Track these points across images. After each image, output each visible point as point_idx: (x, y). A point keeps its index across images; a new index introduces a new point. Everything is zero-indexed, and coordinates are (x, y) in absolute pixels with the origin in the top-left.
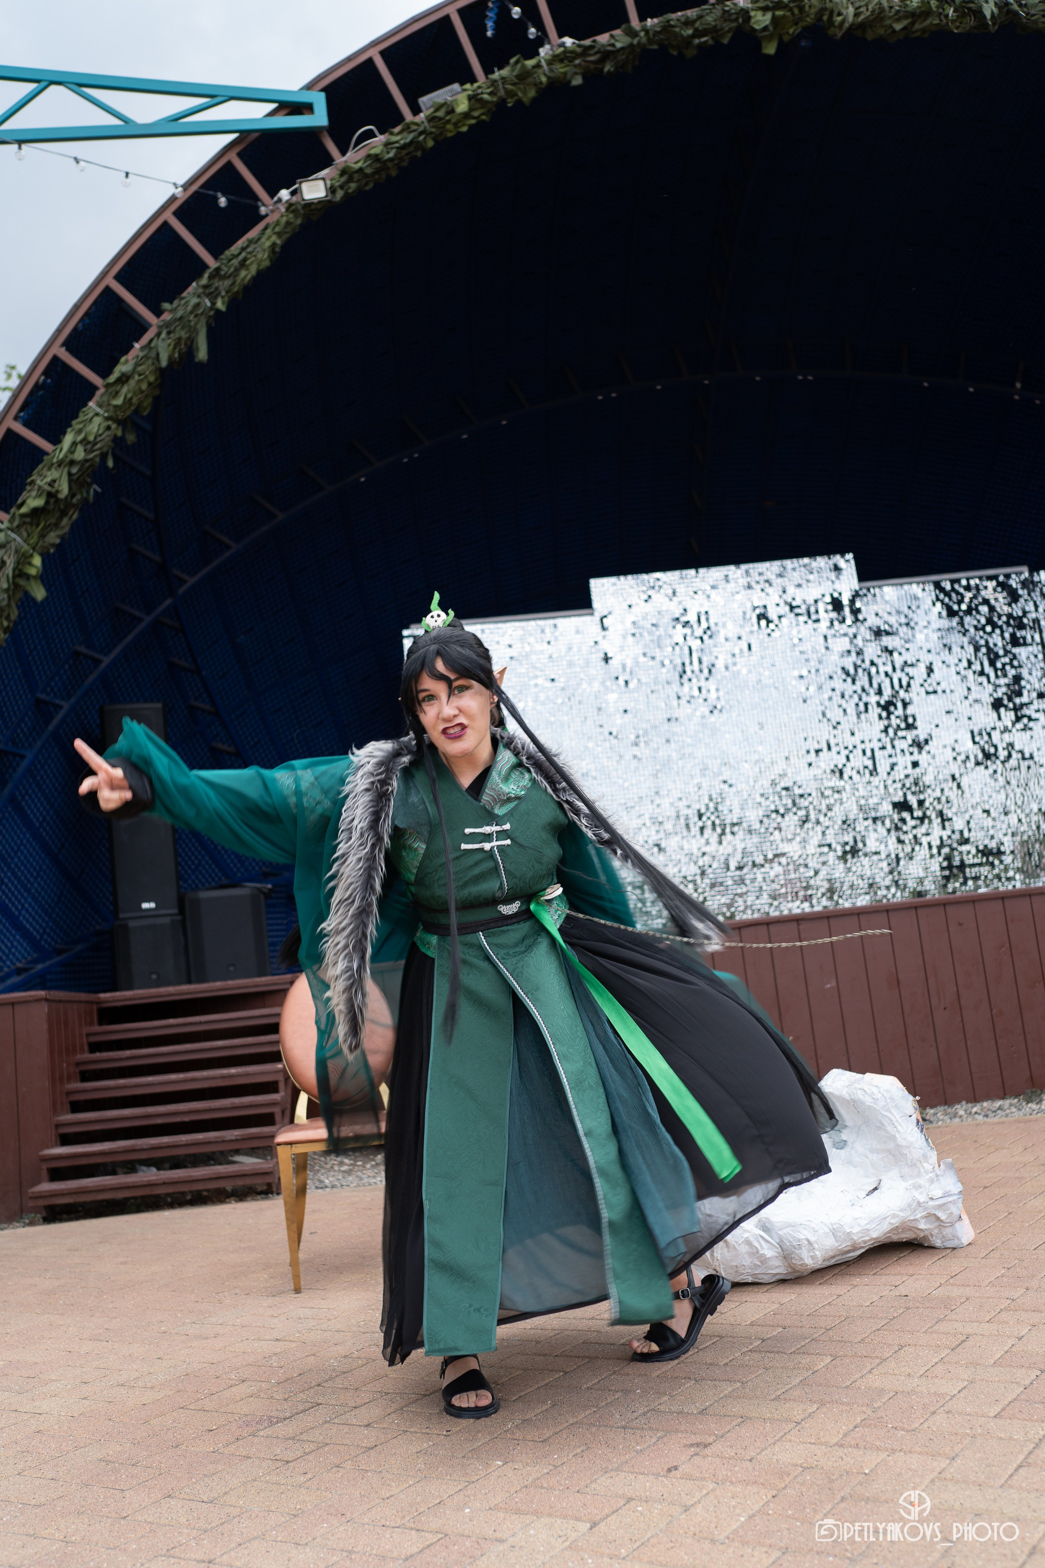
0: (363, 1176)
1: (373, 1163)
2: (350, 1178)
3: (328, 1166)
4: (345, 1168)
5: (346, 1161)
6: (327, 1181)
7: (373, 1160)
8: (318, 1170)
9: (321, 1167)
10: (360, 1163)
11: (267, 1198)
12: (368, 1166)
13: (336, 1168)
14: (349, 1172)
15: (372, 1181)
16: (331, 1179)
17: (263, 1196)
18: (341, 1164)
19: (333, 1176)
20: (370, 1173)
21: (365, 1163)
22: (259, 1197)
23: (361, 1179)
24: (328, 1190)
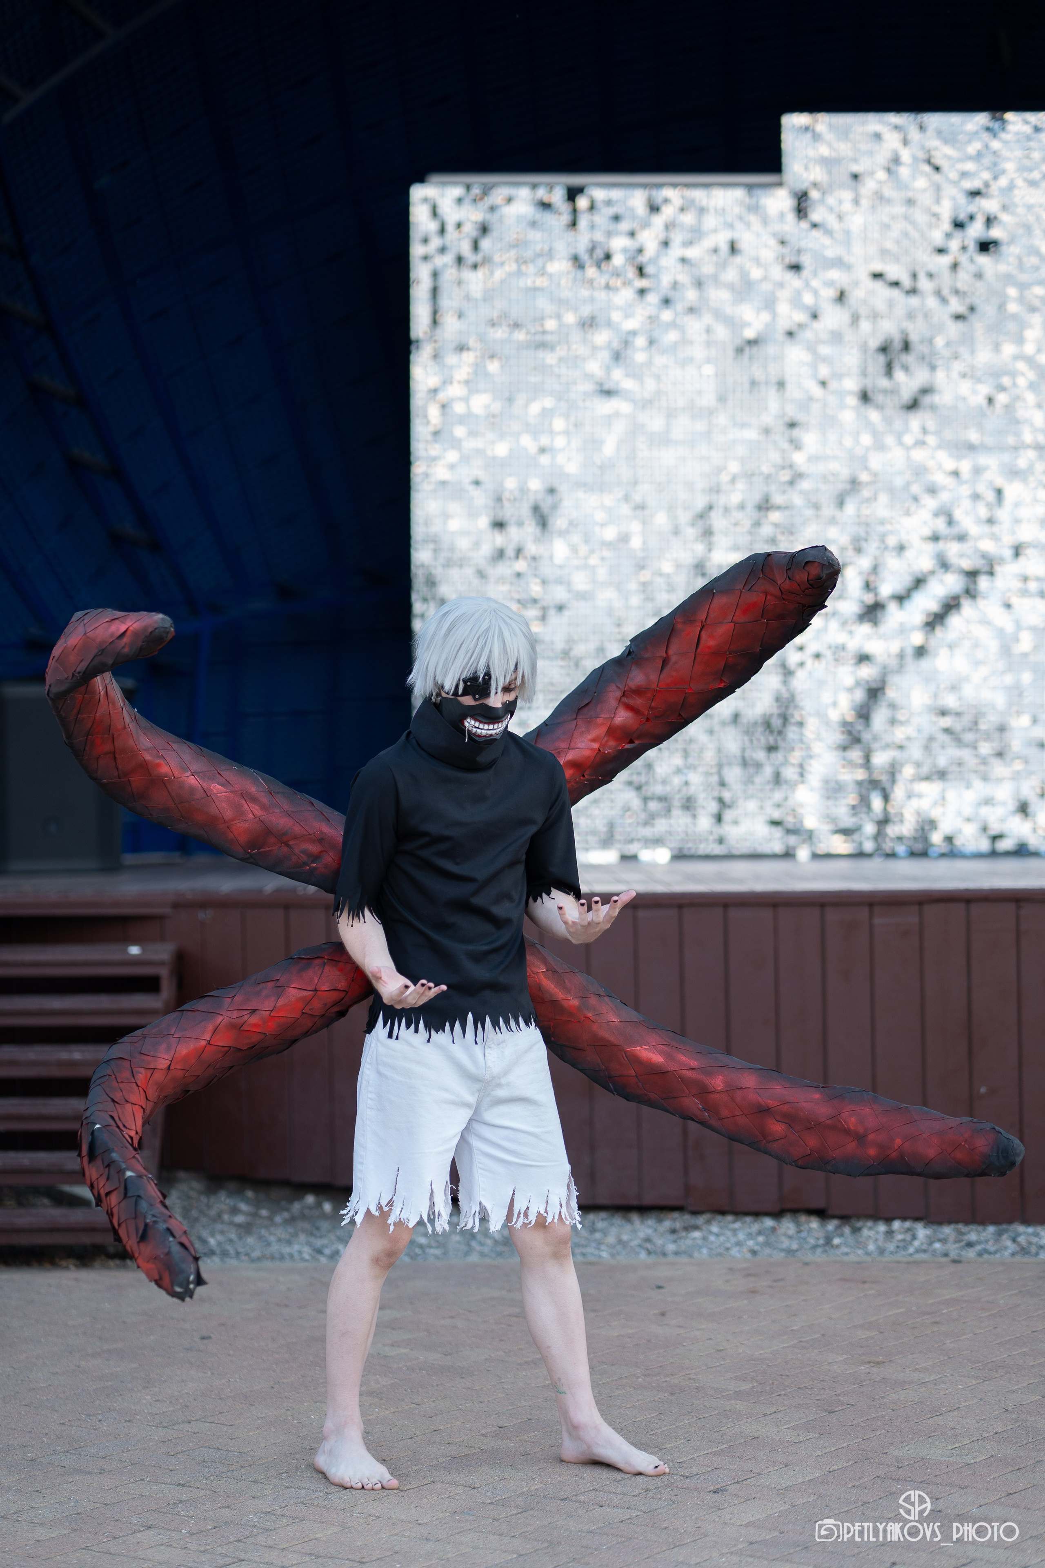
0: (272, 1238)
1: (286, 1215)
2: (250, 1240)
3: (213, 1213)
4: (240, 1219)
5: (243, 1207)
6: (212, 1241)
7: (287, 1210)
8: (196, 1220)
9: (201, 1212)
10: (264, 1212)
11: (125, 1267)
12: (278, 1219)
13: (226, 1217)
14: (246, 1229)
15: (286, 1250)
16: (219, 1237)
17: (118, 1262)
18: (235, 1211)
19: (222, 1232)
20: (281, 1233)
21: (274, 1213)
22: (111, 1263)
23: (269, 1244)
24: (216, 1259)
